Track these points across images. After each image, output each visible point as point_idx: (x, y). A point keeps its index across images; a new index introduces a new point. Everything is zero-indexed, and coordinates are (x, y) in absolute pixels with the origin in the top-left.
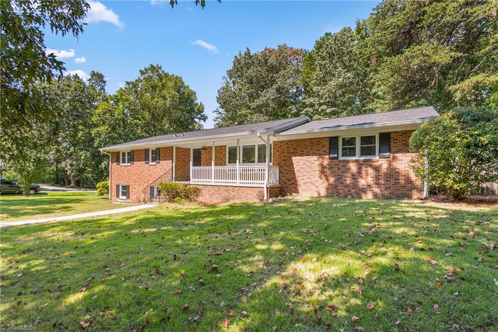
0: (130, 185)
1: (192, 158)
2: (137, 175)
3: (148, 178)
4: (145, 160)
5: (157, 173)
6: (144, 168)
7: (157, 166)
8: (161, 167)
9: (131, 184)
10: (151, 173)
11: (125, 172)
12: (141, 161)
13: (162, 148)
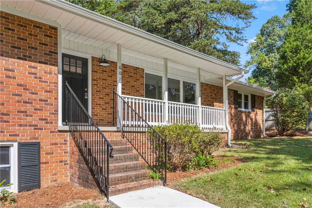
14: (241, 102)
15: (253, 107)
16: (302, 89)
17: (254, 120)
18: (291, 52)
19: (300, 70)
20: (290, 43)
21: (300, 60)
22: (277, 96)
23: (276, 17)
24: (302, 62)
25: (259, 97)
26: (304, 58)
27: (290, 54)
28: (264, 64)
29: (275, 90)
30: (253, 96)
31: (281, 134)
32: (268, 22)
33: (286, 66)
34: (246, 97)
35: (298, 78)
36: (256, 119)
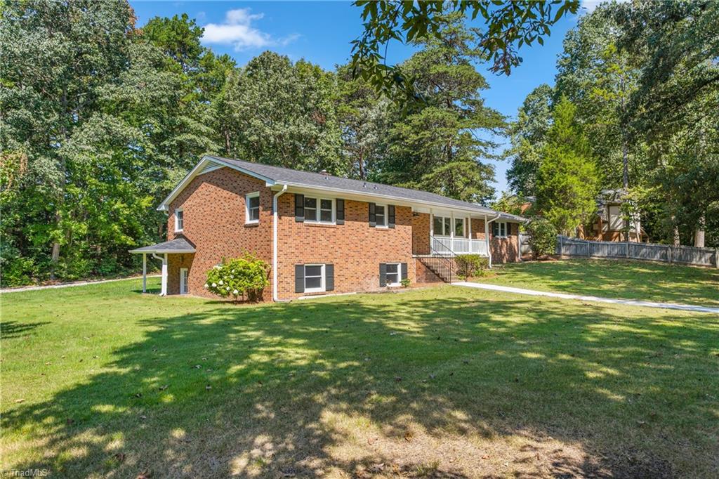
0: (334, 263)
1: (431, 227)
2: (352, 246)
3: (376, 250)
4: (370, 221)
5: (390, 243)
6: (367, 234)
7: (389, 232)
8: (396, 234)
9: (337, 261)
10: (380, 242)
11: (322, 238)
12: (362, 221)
13: (398, 207)
14: (498, 230)
15: (509, 233)
16: (559, 212)
17: (509, 243)
18: (548, 173)
19: (555, 194)
20: (547, 164)
21: (555, 183)
22: (530, 223)
23: (546, 87)
24: (557, 186)
25: (514, 224)
26: (559, 182)
27: (546, 175)
28: (528, 156)
29: (528, 218)
30: (509, 224)
31: (534, 259)
32: (534, 93)
33: (542, 188)
34: (503, 225)
35: (554, 201)
36: (511, 243)
